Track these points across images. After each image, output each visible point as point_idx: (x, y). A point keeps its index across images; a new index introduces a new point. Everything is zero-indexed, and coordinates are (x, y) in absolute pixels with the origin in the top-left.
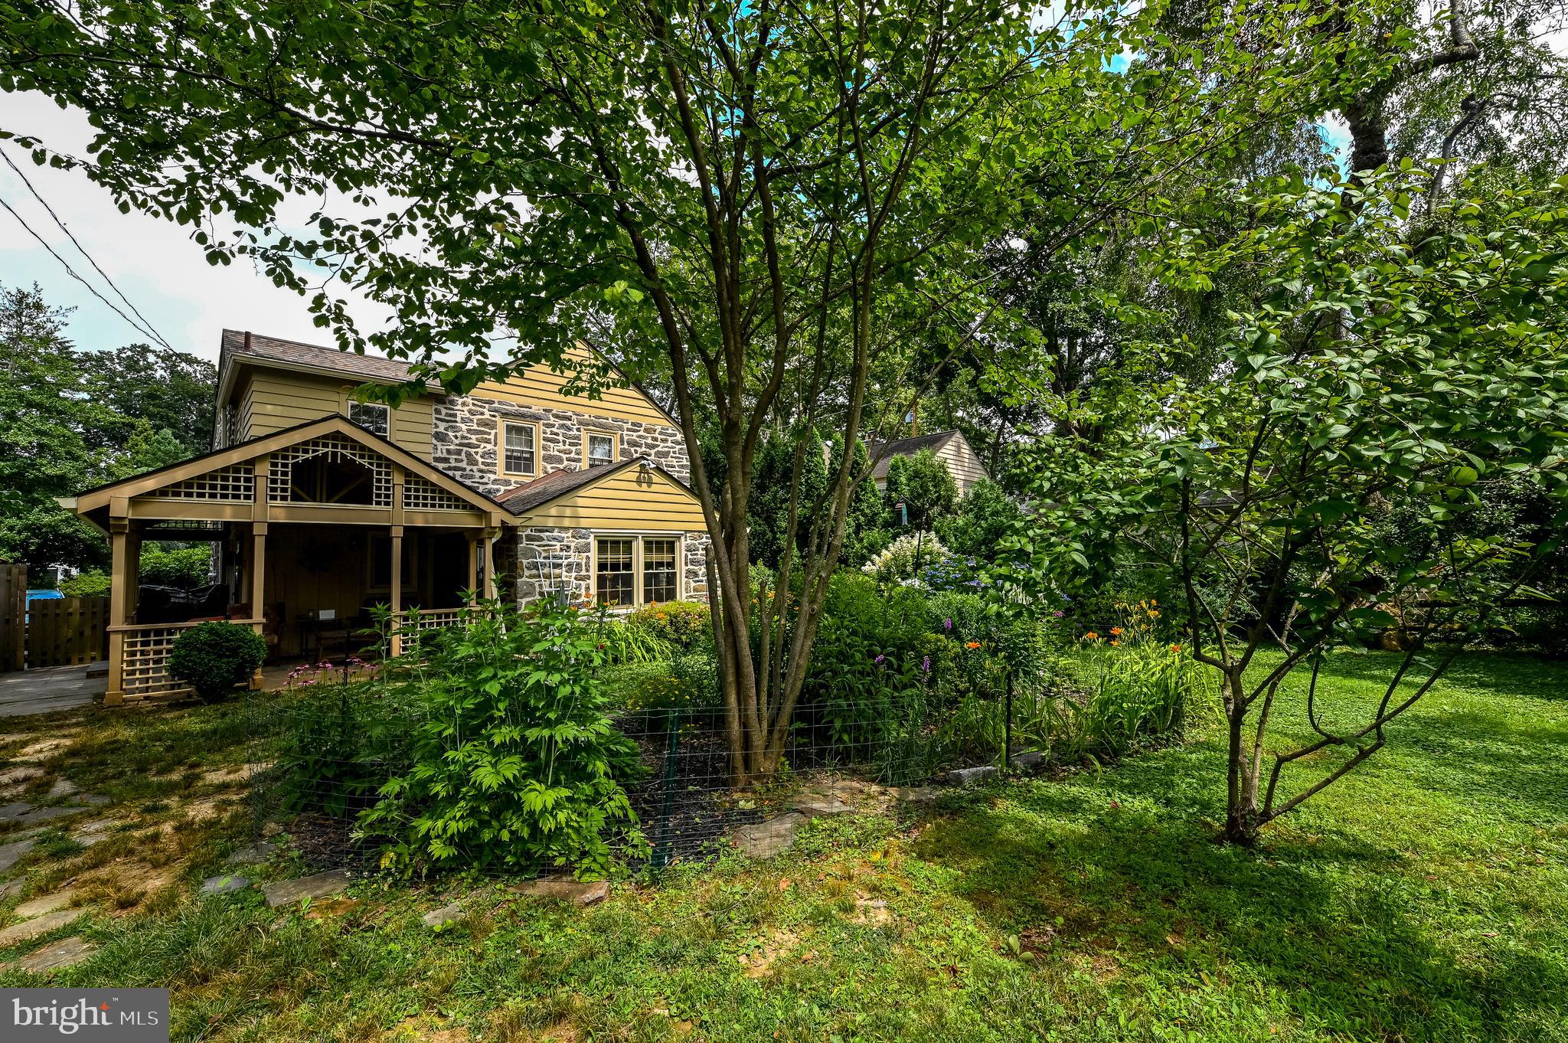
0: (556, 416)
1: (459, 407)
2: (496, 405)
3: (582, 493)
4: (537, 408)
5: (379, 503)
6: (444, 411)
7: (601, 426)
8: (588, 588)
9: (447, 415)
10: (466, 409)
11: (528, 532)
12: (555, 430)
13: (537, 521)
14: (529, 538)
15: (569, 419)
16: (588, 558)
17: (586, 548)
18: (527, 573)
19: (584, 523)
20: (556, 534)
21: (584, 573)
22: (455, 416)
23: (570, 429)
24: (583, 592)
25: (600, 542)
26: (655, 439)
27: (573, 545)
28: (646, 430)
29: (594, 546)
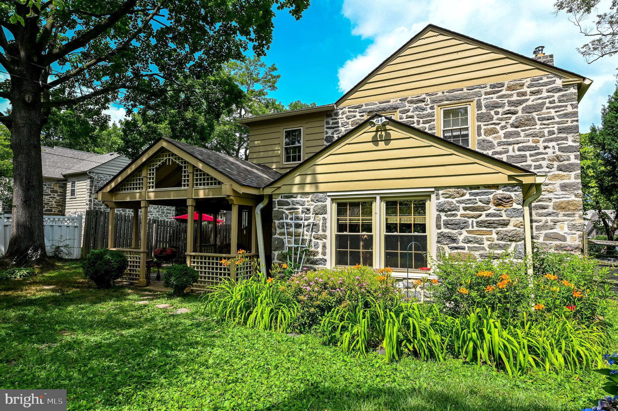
0: (411, 102)
1: (340, 116)
2: (364, 107)
3: (320, 160)
4: (394, 100)
5: (184, 186)
6: (331, 122)
7: (454, 98)
8: (324, 247)
9: (334, 123)
10: (344, 116)
11: (280, 199)
12: (409, 114)
13: (284, 190)
14: (281, 203)
15: (423, 101)
16: (324, 219)
17: (323, 211)
18: (278, 231)
19: (322, 187)
20: (299, 199)
21: (321, 233)
22: (337, 123)
23: (424, 110)
24: (320, 250)
25: (339, 205)
26: (524, 94)
27: (312, 208)
28: (509, 88)
29: (332, 209)
